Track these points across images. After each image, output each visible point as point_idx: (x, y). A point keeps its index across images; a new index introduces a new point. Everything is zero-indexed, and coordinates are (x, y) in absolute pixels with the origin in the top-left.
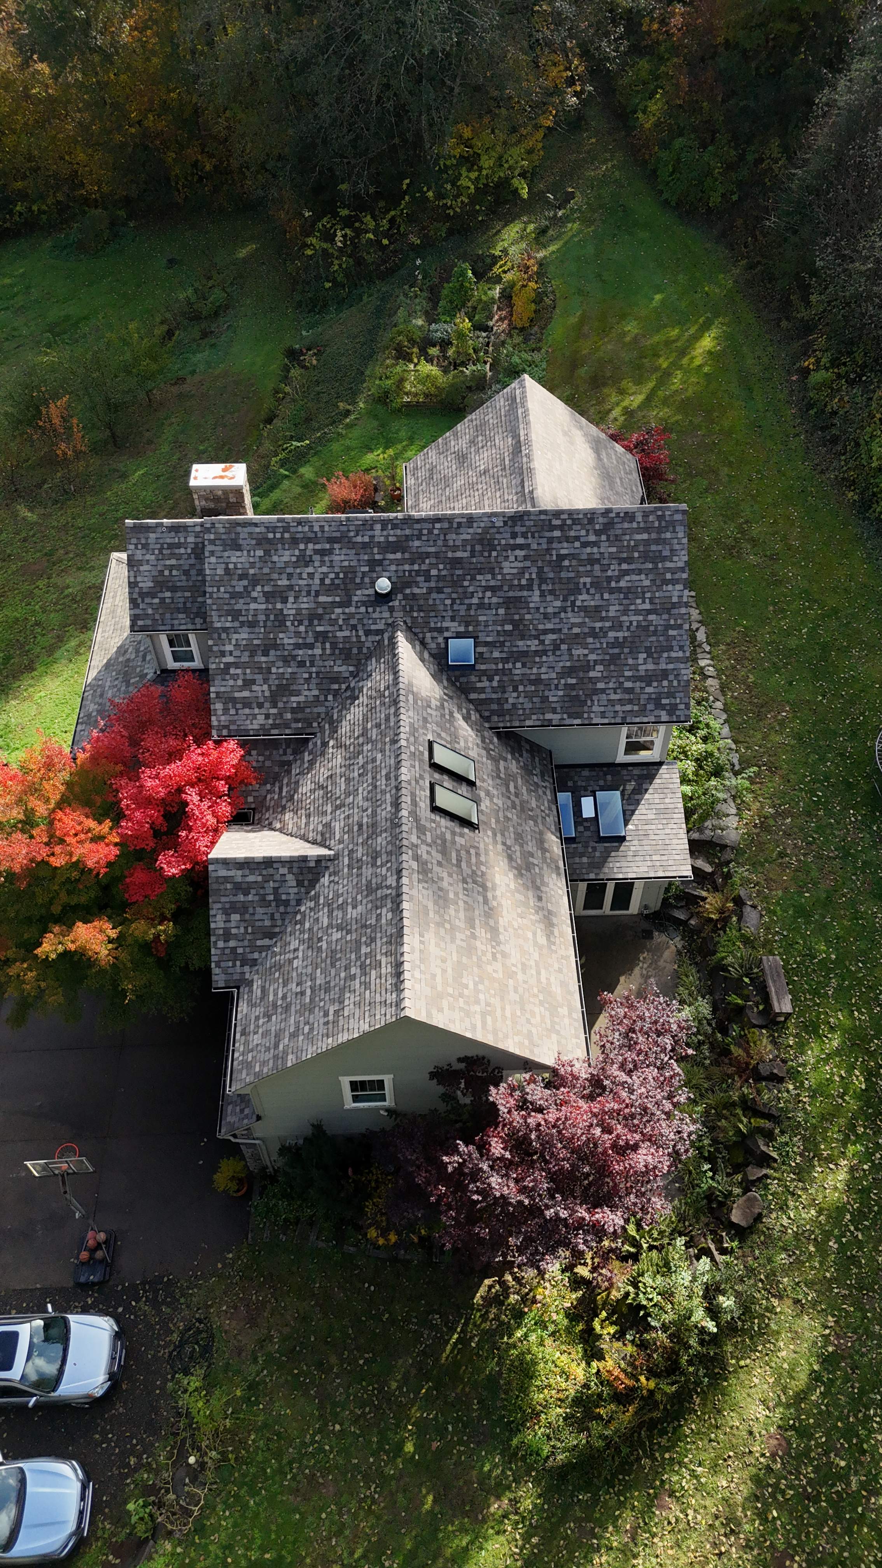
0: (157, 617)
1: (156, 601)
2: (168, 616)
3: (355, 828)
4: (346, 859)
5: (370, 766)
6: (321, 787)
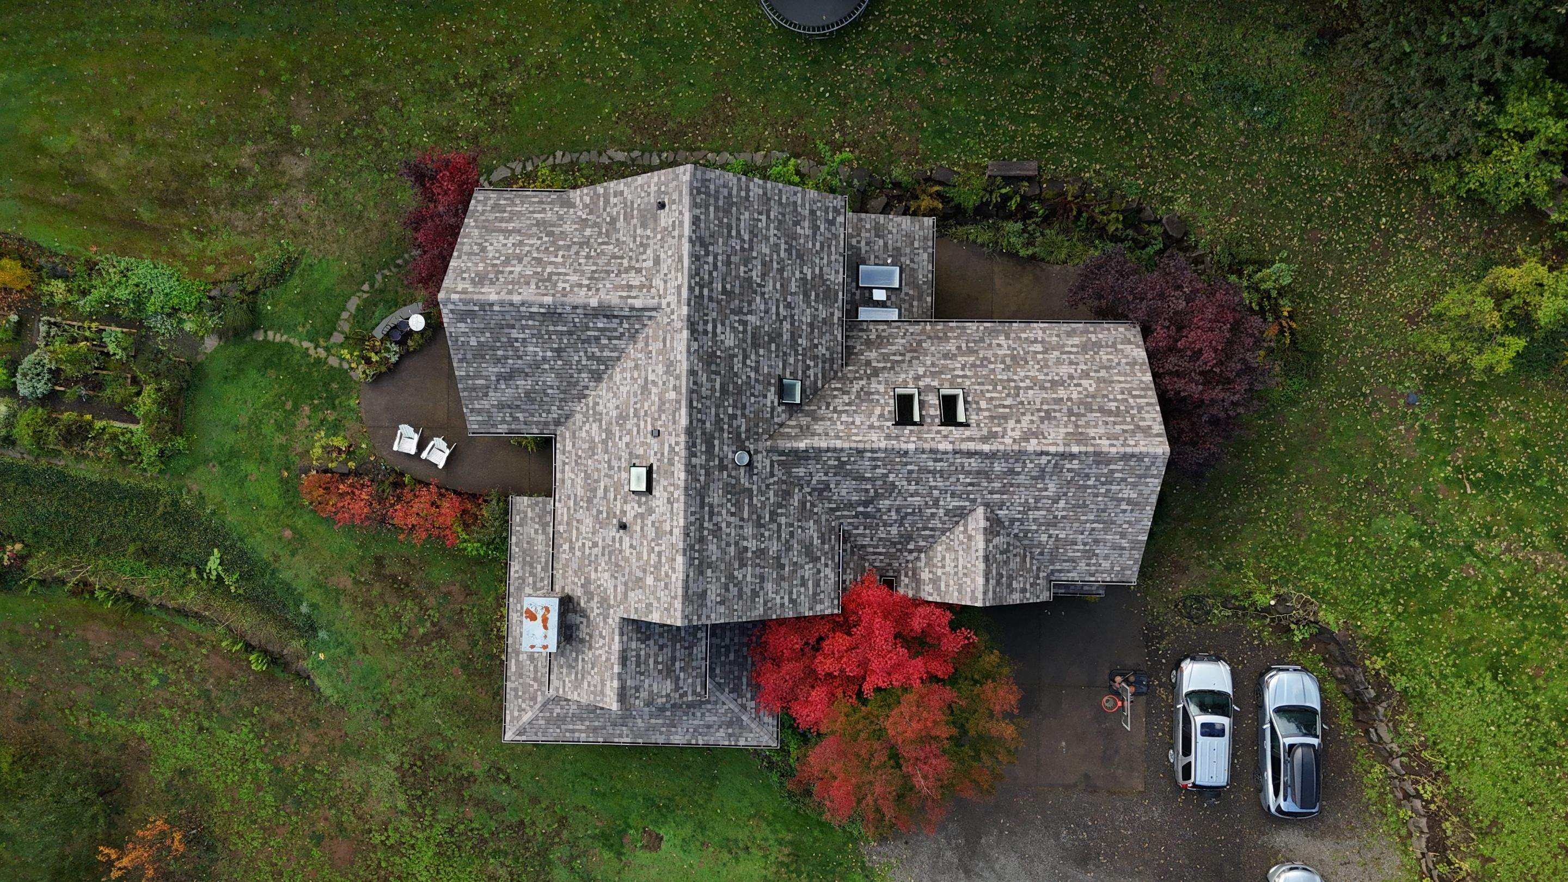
0: (694, 674)
1: (682, 675)
2: (694, 664)
3: (970, 488)
4: (995, 496)
5: (914, 475)
6: (903, 518)
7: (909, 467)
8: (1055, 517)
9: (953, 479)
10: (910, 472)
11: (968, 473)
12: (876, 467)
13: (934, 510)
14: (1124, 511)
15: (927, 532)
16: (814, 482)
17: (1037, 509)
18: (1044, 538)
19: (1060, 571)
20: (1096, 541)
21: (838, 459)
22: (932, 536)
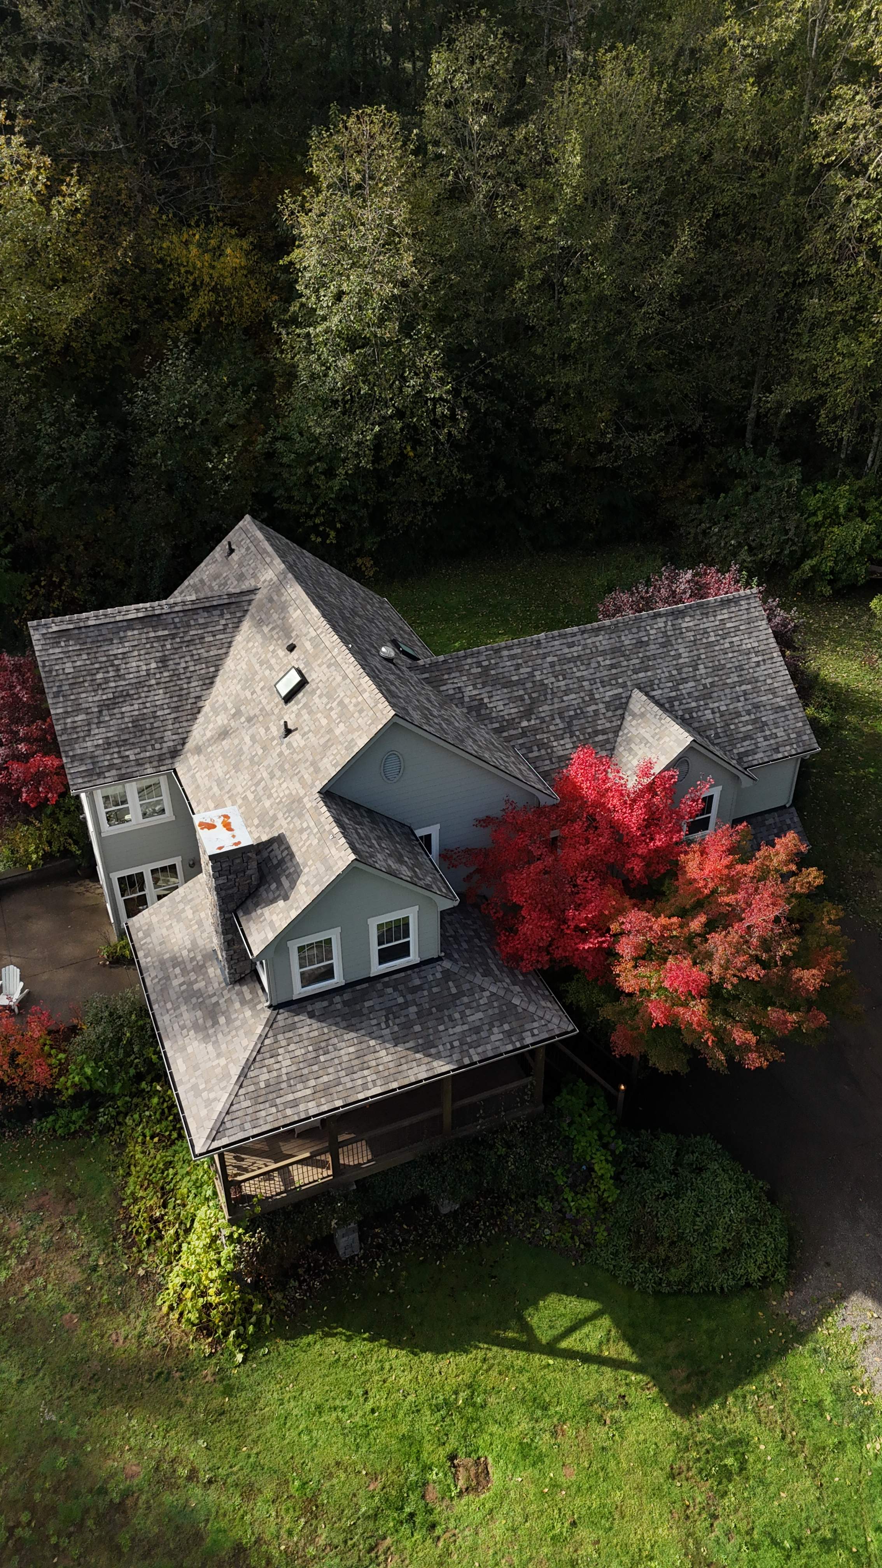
3: (614, 671)
4: (641, 675)
5: (558, 668)
6: (570, 724)
7: (549, 659)
8: (704, 685)
9: (594, 665)
10: (552, 664)
11: (604, 653)
12: (518, 667)
13: (594, 707)
14: (758, 664)
15: (600, 738)
16: (467, 699)
17: (685, 681)
18: (709, 715)
19: (746, 754)
20: (756, 706)
21: (479, 664)
22: (607, 741)
